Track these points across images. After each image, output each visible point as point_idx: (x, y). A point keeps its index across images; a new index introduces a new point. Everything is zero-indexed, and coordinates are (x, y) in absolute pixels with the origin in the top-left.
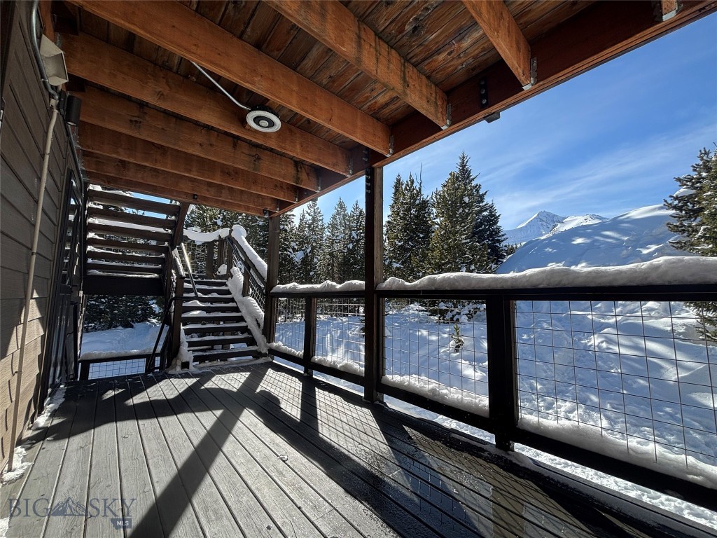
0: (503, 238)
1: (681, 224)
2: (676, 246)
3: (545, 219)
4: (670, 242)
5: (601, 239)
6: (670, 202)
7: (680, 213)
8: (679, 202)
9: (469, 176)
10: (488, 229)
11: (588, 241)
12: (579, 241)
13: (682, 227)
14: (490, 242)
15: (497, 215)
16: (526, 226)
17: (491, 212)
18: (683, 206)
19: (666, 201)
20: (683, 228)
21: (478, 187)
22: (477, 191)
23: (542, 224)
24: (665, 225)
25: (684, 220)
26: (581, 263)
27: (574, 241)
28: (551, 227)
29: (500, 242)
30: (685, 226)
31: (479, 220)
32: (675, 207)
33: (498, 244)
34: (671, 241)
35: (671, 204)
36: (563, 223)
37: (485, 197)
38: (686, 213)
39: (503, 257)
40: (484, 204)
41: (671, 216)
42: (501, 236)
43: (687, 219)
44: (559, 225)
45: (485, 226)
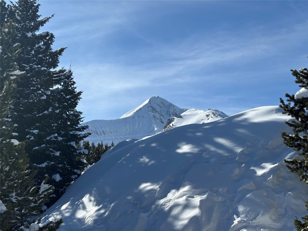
0: (83, 133)
1: (297, 135)
2: (292, 166)
3: (158, 109)
4: (286, 162)
5: (213, 149)
6: (286, 103)
7: (296, 121)
8: (296, 105)
9: (35, 16)
10: (59, 117)
11: (196, 150)
12: (185, 148)
13: (297, 140)
14: (60, 139)
15: (77, 90)
16: (133, 117)
17: (66, 85)
18: (298, 111)
19: (282, 101)
20: (299, 142)
21: (49, 38)
22: (48, 46)
23: (154, 117)
24: (281, 135)
25: (300, 131)
26: (184, 186)
27: (179, 148)
28: (165, 121)
29: (77, 139)
30: (300, 139)
31: (45, 97)
32: (291, 112)
33: (73, 144)
34: (287, 158)
35: (287, 106)
36: (181, 117)
37: (60, 58)
38: (302, 121)
39: (81, 166)
40: (57, 69)
41: (287, 123)
42: (79, 130)
43: (303, 130)
44: (176, 119)
45: (55, 108)
